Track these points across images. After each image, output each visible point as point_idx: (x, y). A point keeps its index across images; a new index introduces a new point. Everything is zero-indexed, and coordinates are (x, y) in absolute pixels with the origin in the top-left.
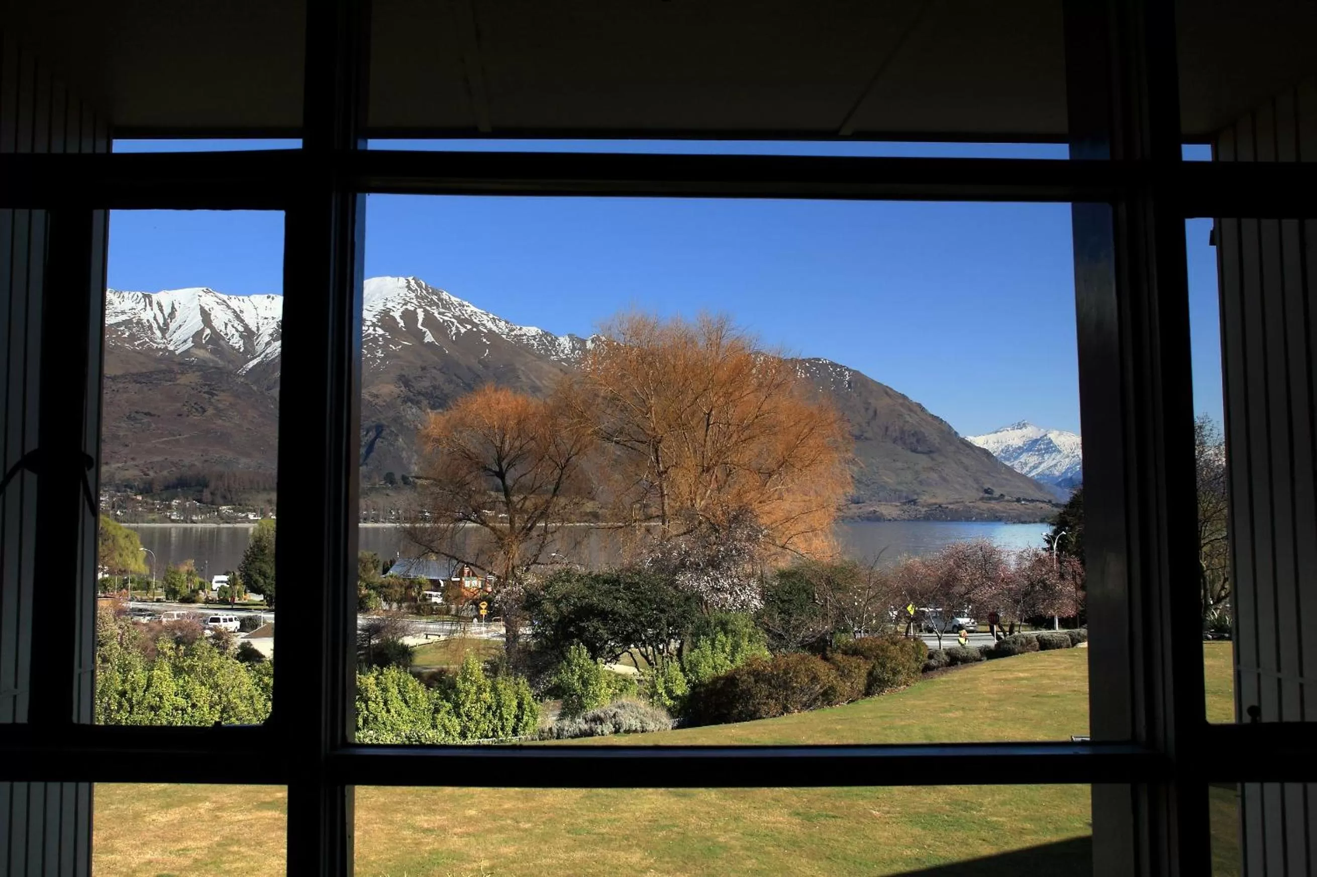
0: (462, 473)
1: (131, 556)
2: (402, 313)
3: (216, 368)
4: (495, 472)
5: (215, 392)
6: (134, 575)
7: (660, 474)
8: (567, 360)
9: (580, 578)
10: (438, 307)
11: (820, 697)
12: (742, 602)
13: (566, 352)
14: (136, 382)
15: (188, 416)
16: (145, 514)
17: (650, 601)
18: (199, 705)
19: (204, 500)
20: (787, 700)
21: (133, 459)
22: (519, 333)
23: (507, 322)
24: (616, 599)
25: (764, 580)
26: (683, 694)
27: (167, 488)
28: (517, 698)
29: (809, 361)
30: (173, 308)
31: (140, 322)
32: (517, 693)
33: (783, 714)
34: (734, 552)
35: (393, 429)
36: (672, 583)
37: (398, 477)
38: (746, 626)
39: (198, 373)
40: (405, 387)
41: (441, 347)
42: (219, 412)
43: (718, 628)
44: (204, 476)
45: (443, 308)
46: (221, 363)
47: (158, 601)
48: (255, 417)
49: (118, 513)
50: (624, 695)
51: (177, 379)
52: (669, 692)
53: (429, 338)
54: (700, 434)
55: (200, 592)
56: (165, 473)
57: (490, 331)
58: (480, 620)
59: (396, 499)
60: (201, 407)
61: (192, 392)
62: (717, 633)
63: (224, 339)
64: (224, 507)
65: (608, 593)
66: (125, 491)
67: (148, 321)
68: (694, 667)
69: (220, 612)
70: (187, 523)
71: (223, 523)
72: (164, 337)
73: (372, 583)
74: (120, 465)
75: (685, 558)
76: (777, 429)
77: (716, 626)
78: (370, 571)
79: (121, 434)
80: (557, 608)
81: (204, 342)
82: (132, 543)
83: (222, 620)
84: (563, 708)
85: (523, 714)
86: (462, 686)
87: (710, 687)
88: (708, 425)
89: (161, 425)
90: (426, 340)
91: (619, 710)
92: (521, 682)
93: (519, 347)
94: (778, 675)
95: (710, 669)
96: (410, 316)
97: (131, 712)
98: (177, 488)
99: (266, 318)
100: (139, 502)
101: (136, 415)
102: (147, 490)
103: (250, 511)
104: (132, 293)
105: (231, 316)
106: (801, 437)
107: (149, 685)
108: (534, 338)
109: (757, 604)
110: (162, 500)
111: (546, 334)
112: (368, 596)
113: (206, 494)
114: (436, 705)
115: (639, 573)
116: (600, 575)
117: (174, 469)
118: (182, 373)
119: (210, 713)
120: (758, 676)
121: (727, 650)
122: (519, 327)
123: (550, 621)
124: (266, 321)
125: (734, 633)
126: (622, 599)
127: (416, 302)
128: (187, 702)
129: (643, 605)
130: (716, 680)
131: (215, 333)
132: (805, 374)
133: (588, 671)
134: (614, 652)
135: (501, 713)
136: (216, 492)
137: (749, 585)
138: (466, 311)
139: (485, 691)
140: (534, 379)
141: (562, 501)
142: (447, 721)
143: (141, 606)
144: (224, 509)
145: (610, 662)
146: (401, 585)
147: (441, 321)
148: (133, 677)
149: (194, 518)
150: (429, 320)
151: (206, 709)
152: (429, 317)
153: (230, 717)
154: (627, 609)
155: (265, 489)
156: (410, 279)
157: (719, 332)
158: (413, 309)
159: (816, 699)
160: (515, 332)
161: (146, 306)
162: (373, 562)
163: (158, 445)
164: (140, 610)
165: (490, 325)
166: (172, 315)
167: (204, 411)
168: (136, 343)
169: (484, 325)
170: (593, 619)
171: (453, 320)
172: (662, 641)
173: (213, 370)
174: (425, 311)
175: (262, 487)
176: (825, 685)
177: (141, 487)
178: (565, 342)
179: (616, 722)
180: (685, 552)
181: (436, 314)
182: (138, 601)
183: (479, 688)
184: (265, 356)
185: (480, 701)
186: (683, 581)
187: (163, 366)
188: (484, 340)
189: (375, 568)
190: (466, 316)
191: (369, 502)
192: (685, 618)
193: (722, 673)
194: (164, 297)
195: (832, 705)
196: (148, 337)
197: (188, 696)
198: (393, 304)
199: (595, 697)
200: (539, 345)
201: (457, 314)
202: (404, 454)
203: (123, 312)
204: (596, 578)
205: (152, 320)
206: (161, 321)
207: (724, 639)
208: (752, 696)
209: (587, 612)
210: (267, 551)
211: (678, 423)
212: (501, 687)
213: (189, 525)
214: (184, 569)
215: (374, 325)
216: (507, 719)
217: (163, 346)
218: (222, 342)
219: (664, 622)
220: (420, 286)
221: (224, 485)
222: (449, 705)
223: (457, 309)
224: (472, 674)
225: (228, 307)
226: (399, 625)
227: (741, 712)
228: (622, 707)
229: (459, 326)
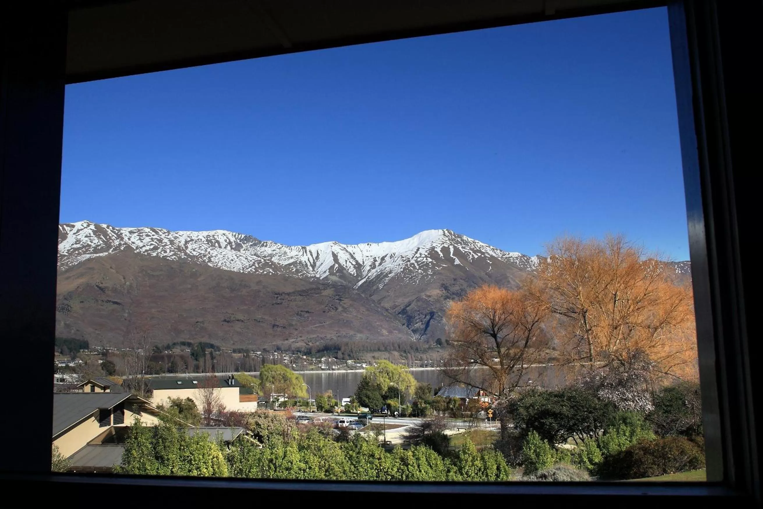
0: (472, 335)
1: (299, 388)
2: (441, 248)
3: (341, 286)
4: (491, 334)
5: (342, 299)
6: (300, 399)
7: (587, 331)
8: (536, 270)
9: (541, 394)
10: (461, 244)
11: (688, 464)
12: (641, 406)
13: (536, 265)
14: (301, 295)
15: (328, 312)
16: (308, 366)
17: (582, 407)
18: (313, 467)
19: (339, 357)
20: (665, 466)
21: (301, 337)
22: (508, 256)
23: (501, 251)
24: (562, 406)
25: (654, 393)
26: (600, 461)
27: (319, 351)
28: (496, 464)
29: (683, 262)
30: (318, 253)
31: (301, 262)
32: (496, 461)
33: (663, 474)
34: (634, 376)
35: (439, 314)
36: (596, 396)
37: (443, 340)
38: (639, 420)
39: (332, 289)
40: (445, 290)
41: (464, 267)
42: (345, 310)
43: (621, 422)
44: (338, 345)
45: (464, 245)
46: (344, 283)
47: (313, 412)
48: (363, 311)
49: (294, 365)
50: (562, 462)
51: (322, 293)
52: (591, 461)
53: (457, 262)
54: (610, 306)
55: (336, 407)
56: (318, 343)
57: (492, 256)
58: (489, 420)
59: (443, 354)
60: (335, 307)
61: (330, 299)
62: (620, 424)
63: (345, 269)
64: (349, 361)
65: (556, 403)
66: (297, 354)
67: (305, 262)
68: (606, 445)
69: (345, 418)
70: (330, 370)
71: (349, 370)
72: (313, 270)
73: (428, 401)
74: (294, 340)
75: (603, 381)
76: (658, 301)
77: (619, 420)
78: (427, 393)
79: (294, 323)
80: (528, 412)
81: (335, 272)
82: (299, 381)
83: (346, 422)
84: (525, 470)
85: (500, 473)
86: (463, 457)
87: (616, 457)
88: (615, 301)
89: (314, 318)
90: (455, 263)
91: (556, 471)
92: (499, 454)
93: (509, 264)
94: (658, 450)
95: (617, 446)
96: (445, 250)
97: (275, 471)
98: (324, 351)
99: (368, 257)
100: (304, 359)
101: (301, 313)
102: (308, 353)
103: (364, 363)
104: (296, 247)
105: (348, 256)
106: (674, 306)
107: (285, 456)
108: (517, 258)
109: (649, 407)
110: (317, 358)
111: (524, 256)
112: (426, 408)
113: (340, 354)
114: (448, 468)
115: (576, 391)
116: (552, 392)
117: (322, 341)
118: (324, 289)
119: (319, 472)
120: (646, 451)
121: (627, 434)
122: (508, 253)
123: (523, 419)
124: (367, 258)
125: (631, 425)
126: (565, 406)
127: (449, 242)
128: (306, 466)
129: (578, 409)
130: (620, 452)
131: (341, 267)
132: (681, 271)
133: (539, 447)
134: (563, 437)
135: (487, 473)
136: (345, 353)
137: (644, 396)
138: (477, 245)
139: (477, 460)
140: (518, 282)
141: (531, 350)
142: (455, 477)
143: (303, 414)
144: (350, 362)
145: (562, 443)
146: (444, 402)
147: (464, 252)
148: (276, 451)
149: (334, 367)
150: (457, 252)
151: (317, 469)
152: (456, 250)
153: (330, 474)
154: (569, 411)
155: (371, 350)
156: (445, 230)
157: (619, 245)
158: (447, 246)
159: (685, 465)
160: (506, 256)
161: (303, 253)
162: (428, 389)
163: (313, 329)
164: (303, 417)
165: (491, 253)
166: (317, 257)
167: (337, 309)
168: (299, 274)
169: (487, 253)
170: (549, 418)
171: (470, 251)
172: (592, 430)
173: (340, 287)
174: (455, 247)
175: (369, 348)
176: (690, 457)
177: (305, 351)
178: (535, 259)
179: (554, 478)
180: (604, 377)
181: (461, 249)
182: (302, 412)
183: (473, 458)
184: (368, 278)
185: (474, 466)
186: (603, 395)
187: (314, 286)
188: (489, 261)
189: (430, 392)
190: (477, 248)
191: (428, 356)
192: (605, 416)
193: (624, 449)
194: (313, 248)
195: (696, 469)
196: (305, 271)
197: (307, 463)
198: (436, 244)
199: (544, 463)
200: (520, 262)
201: (472, 248)
202: (446, 328)
203: (292, 258)
204: (550, 394)
205: (307, 261)
206: (312, 261)
207: (625, 428)
208: (642, 462)
209: (545, 413)
210: (370, 384)
211: (597, 301)
212: (486, 457)
213: (331, 372)
214: (326, 395)
215: (426, 257)
216: (491, 476)
217: (313, 275)
218: (345, 271)
219: (592, 419)
220: (450, 233)
221: (349, 349)
222: (456, 468)
223: (472, 245)
224: (469, 449)
225: (347, 251)
226: (443, 423)
227: (636, 473)
228: (559, 469)
229: (474, 254)
